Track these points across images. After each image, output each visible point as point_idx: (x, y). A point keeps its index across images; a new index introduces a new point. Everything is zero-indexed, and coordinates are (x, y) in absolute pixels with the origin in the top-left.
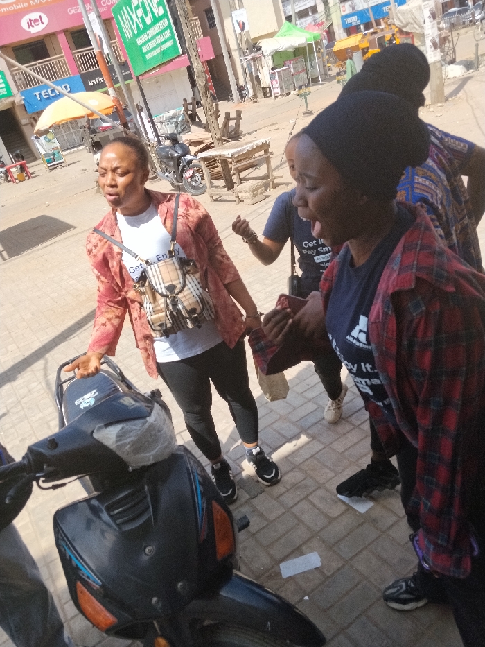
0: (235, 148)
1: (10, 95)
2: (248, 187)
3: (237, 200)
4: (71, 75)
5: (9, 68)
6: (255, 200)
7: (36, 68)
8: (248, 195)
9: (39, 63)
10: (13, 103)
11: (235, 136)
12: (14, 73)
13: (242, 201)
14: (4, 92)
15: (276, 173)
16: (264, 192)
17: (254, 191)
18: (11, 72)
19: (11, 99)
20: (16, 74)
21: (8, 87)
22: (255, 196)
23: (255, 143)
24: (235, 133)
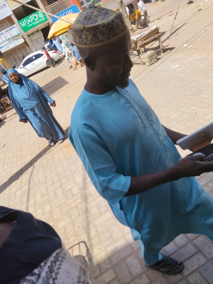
0: (139, 34)
1: (47, 20)
2: (147, 56)
3: (142, 63)
4: (73, 5)
5: (45, 7)
6: (151, 62)
7: (56, 5)
8: (147, 60)
9: (58, 2)
10: (48, 23)
11: (145, 25)
12: (47, 9)
13: (144, 64)
14: (44, 19)
15: (164, 44)
16: (157, 57)
17: (151, 57)
18: (46, 9)
19: (47, 22)
20: (48, 10)
21: (45, 17)
22: (151, 60)
23: (151, 29)
24: (144, 23)
